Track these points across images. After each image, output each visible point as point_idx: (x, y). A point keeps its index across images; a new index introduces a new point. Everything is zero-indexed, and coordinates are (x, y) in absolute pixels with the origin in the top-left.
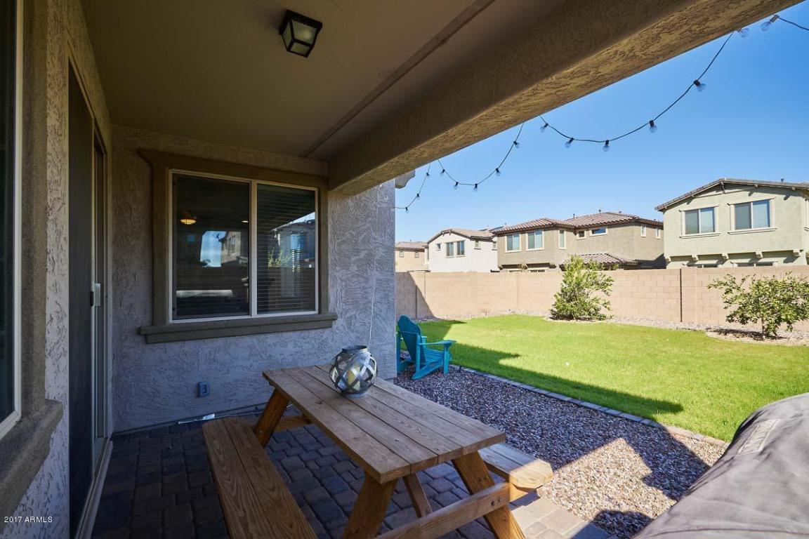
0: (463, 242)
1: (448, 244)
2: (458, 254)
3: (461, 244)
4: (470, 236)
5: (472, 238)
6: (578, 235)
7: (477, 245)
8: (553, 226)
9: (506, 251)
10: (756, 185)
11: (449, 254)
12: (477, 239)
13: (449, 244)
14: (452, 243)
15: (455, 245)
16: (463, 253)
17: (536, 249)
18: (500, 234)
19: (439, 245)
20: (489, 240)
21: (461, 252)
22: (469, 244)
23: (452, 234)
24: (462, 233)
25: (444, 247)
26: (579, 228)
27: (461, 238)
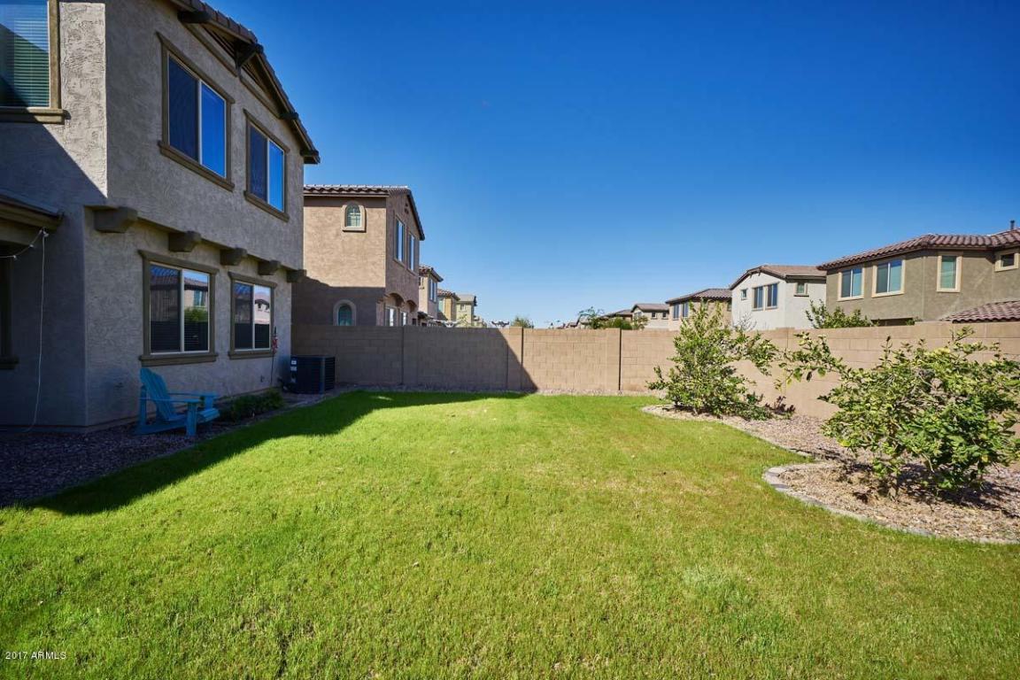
0: (776, 285)
1: (756, 289)
2: (769, 304)
3: (773, 289)
4: (785, 275)
5: (789, 279)
6: (999, 263)
7: (798, 290)
9: (840, 299)
11: (757, 304)
12: (801, 281)
13: (758, 290)
14: (761, 288)
15: (765, 290)
16: (775, 304)
17: (887, 293)
18: (832, 269)
19: (745, 291)
20: (822, 280)
21: (773, 301)
22: (786, 290)
23: (762, 274)
24: (774, 271)
25: (750, 293)
26: (1001, 248)
27: (773, 280)
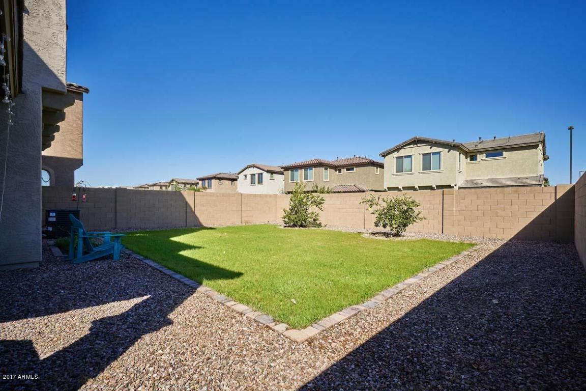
0: (262, 174)
1: (252, 175)
2: (259, 183)
3: (260, 175)
4: (266, 170)
5: (268, 172)
6: (337, 172)
7: (271, 177)
8: (320, 165)
9: (290, 182)
10: (434, 142)
11: (252, 182)
12: (272, 172)
13: (253, 175)
14: (254, 175)
15: (257, 176)
16: (262, 182)
17: (309, 180)
18: (287, 169)
19: (246, 176)
20: (281, 173)
21: (260, 181)
22: (266, 176)
23: (255, 168)
24: (261, 167)
25: (249, 177)
26: (338, 167)
27: (260, 171)
